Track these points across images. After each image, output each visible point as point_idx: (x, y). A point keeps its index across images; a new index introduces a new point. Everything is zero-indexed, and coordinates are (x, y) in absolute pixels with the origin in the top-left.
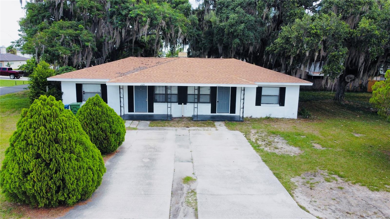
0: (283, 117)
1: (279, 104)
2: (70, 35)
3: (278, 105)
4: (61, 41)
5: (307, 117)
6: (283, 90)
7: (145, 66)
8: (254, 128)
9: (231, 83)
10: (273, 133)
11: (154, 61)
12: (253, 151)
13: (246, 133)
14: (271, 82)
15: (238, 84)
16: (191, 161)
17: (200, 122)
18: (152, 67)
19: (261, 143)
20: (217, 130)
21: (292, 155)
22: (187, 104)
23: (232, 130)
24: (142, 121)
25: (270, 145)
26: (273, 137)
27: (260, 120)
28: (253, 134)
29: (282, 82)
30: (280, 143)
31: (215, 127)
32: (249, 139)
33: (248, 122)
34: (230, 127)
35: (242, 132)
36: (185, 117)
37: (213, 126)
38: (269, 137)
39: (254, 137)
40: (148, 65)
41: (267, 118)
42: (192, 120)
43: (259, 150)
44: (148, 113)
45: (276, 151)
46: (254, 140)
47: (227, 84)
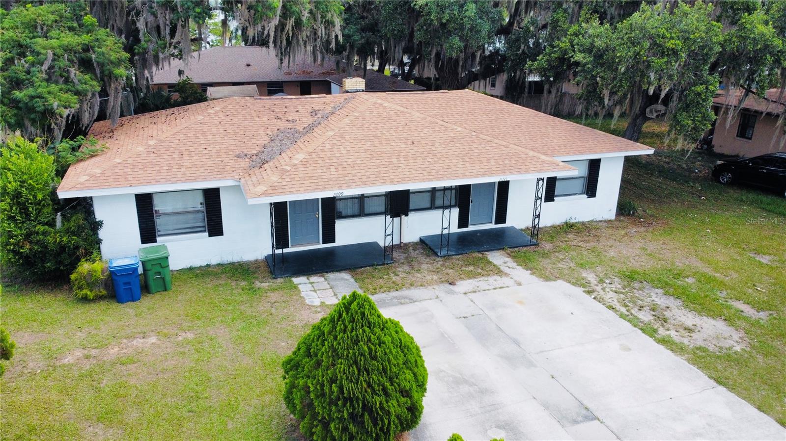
0: (592, 219)
1: (587, 194)
2: (67, 49)
3: (585, 196)
4: (45, 67)
5: (631, 213)
6: (594, 166)
7: (290, 125)
8: (582, 266)
9: (527, 171)
10: (630, 277)
11: (300, 108)
12: (661, 348)
13: (583, 286)
14: (582, 153)
15: (540, 171)
16: (590, 416)
17: (457, 260)
18: (310, 128)
19: (645, 316)
20: (520, 284)
21: (738, 348)
22: (410, 214)
23: (547, 279)
24: (331, 276)
25: (665, 320)
26: (640, 289)
27: (558, 233)
28: (599, 288)
29: (602, 152)
30: (675, 311)
31: (506, 275)
32: (611, 308)
33: (547, 246)
34: (533, 270)
35: (574, 284)
36: (406, 245)
37: (499, 272)
38: (636, 293)
39: (611, 297)
40: (294, 121)
41: (569, 227)
42: (436, 254)
43: (665, 342)
44: (322, 246)
45: (698, 339)
46: (623, 310)
47: (519, 173)
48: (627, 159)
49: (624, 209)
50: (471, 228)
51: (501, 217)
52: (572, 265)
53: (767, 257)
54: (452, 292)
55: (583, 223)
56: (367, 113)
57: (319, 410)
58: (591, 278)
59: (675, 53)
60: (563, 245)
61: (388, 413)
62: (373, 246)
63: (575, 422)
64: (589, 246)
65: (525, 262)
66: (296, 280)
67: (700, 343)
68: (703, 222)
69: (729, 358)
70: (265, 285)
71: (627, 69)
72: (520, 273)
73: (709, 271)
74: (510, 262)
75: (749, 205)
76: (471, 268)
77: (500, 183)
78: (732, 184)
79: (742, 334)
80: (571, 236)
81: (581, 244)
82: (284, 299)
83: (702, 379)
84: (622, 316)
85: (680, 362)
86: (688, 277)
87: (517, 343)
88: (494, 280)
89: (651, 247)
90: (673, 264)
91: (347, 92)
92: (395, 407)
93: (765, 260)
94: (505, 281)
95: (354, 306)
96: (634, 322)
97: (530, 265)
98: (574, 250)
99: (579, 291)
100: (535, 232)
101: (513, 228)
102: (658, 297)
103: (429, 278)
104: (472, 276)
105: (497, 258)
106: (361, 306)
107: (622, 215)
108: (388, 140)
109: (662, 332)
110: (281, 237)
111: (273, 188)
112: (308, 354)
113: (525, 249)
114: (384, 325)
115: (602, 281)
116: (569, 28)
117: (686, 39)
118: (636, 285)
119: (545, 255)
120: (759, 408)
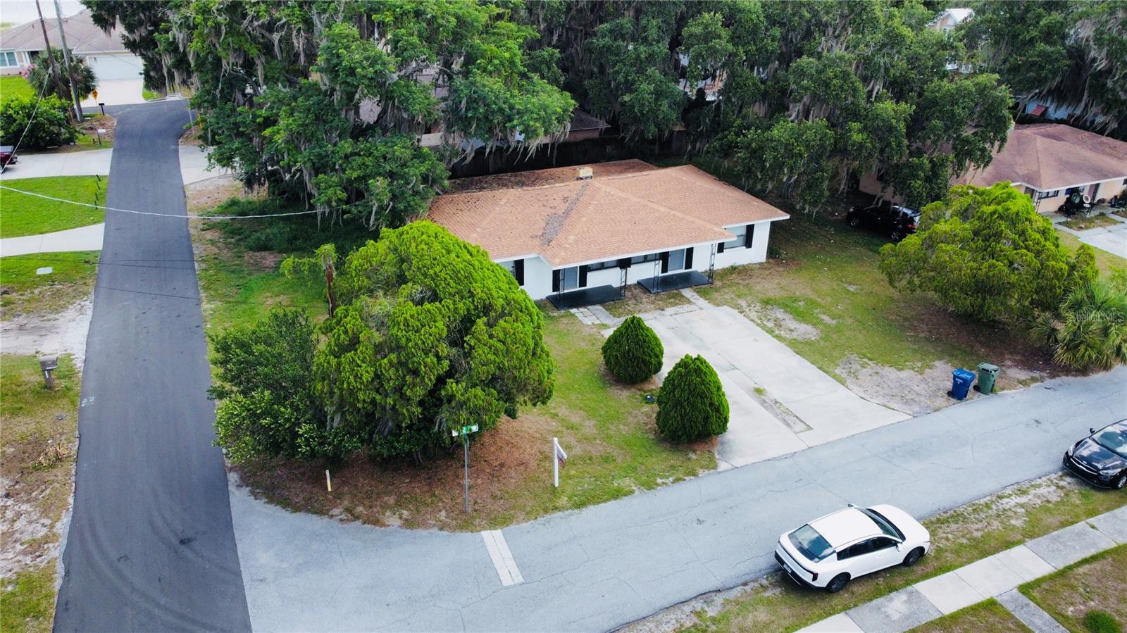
0: (749, 263)
1: (746, 246)
3: (744, 247)
5: (777, 257)
6: (750, 229)
7: (553, 211)
8: (739, 296)
9: (706, 240)
10: (766, 303)
11: (555, 196)
12: (774, 339)
13: (738, 309)
14: (740, 222)
15: (714, 240)
16: (734, 368)
17: (663, 295)
18: (567, 214)
19: (770, 325)
20: (701, 309)
21: (813, 339)
22: (632, 266)
23: (718, 305)
24: (591, 307)
25: (780, 326)
26: (771, 310)
27: (726, 274)
28: (747, 310)
29: (754, 220)
30: (788, 321)
31: (694, 304)
32: (752, 320)
33: (718, 283)
34: (710, 300)
35: (733, 308)
36: (629, 286)
37: (689, 302)
38: (768, 312)
39: (753, 315)
40: (555, 208)
41: (733, 269)
42: (650, 292)
43: (777, 337)
44: (578, 289)
45: (794, 335)
46: (759, 321)
47: (701, 241)
48: (772, 223)
49: (772, 252)
50: (669, 273)
51: (689, 265)
52: (733, 296)
53: (854, 287)
54: (663, 315)
55: (743, 266)
56: (602, 201)
57: (623, 363)
58: (743, 303)
59: (800, 155)
60: (729, 283)
61: (651, 363)
62: (610, 287)
63: (728, 370)
64: (745, 283)
65: (704, 294)
66: (573, 311)
67: (795, 337)
68: (825, 262)
69: (808, 343)
70: (555, 314)
71: (771, 165)
72: (702, 302)
73: (814, 297)
74: (696, 296)
75: (862, 247)
76: (672, 300)
77: (688, 249)
78: (858, 227)
79: (819, 331)
80: (734, 276)
81: (740, 281)
82: (571, 321)
83: (789, 351)
84: (758, 325)
85: (783, 345)
86: (800, 301)
87: (701, 340)
88: (686, 307)
89: (784, 282)
90: (794, 293)
91: (581, 179)
92: (653, 361)
93: (852, 288)
94: (693, 307)
95: (635, 321)
96: (764, 327)
97: (707, 297)
98: (735, 286)
99: (736, 312)
100: (711, 274)
101: (696, 271)
102: (780, 314)
103: (649, 307)
104: (674, 305)
105: (687, 292)
106: (638, 321)
107: (771, 258)
108: (619, 222)
109: (777, 332)
110: (556, 287)
111: (564, 260)
112: (616, 342)
113: (704, 286)
114: (648, 329)
115: (750, 306)
116: (735, 120)
117: (807, 146)
118: (769, 307)
119: (717, 290)
120: (812, 363)
